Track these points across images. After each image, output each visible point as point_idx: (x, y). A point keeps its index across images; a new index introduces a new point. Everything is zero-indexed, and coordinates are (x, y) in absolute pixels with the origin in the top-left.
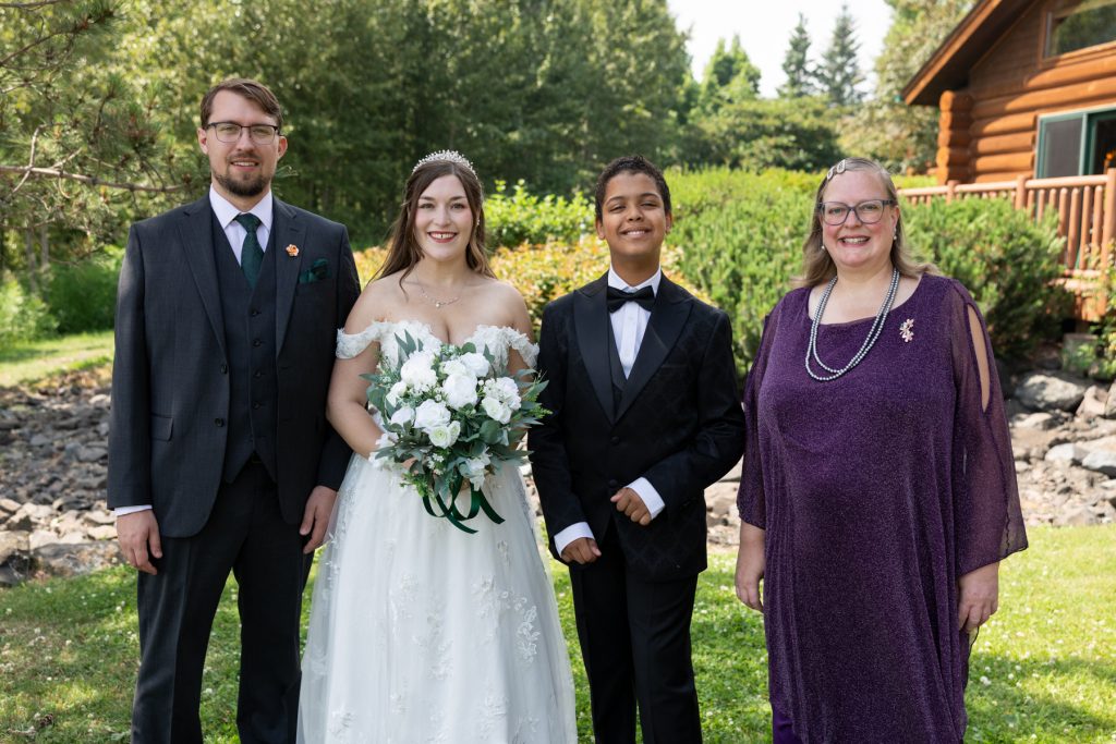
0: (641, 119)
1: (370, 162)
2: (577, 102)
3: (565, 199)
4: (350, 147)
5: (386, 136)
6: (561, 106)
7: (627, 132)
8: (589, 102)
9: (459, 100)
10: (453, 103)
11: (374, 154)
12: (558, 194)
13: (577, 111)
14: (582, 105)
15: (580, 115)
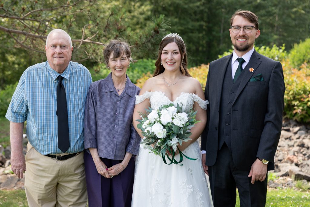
0: (300, 14)
1: (190, 34)
2: (273, 8)
3: (269, 48)
4: (183, 28)
5: (197, 24)
6: (267, 10)
7: (294, 20)
8: (278, 8)
9: (226, 9)
10: (223, 10)
11: (192, 31)
12: (267, 46)
13: (273, 12)
14: (276, 9)
15: (275, 13)
